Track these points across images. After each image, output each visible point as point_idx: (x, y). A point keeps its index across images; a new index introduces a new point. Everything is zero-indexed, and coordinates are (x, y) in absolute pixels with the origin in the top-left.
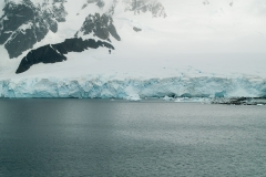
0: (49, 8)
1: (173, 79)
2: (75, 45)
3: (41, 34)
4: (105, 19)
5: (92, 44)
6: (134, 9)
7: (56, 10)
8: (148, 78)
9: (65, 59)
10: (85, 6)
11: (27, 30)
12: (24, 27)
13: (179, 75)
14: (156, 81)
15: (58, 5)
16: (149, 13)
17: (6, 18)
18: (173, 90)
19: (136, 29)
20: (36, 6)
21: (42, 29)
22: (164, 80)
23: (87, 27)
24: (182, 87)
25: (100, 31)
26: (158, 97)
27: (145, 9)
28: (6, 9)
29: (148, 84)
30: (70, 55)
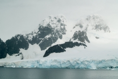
0: (59, 28)
1: (112, 60)
2: (70, 45)
3: (55, 40)
4: (83, 33)
5: (77, 44)
6: (96, 29)
7: (62, 29)
8: (101, 59)
9: (65, 51)
10: (74, 27)
11: (49, 38)
12: (47, 37)
13: (114, 58)
14: (104, 61)
15: (62, 27)
16: (102, 30)
17: (39, 33)
18: (111, 65)
19: (97, 38)
20: (53, 27)
21: (55, 37)
22: (108, 60)
23: (75, 37)
24: (116, 64)
25: (81, 38)
26: (105, 68)
27: (101, 29)
28: (40, 29)
29: (101, 62)
30: (67, 49)
